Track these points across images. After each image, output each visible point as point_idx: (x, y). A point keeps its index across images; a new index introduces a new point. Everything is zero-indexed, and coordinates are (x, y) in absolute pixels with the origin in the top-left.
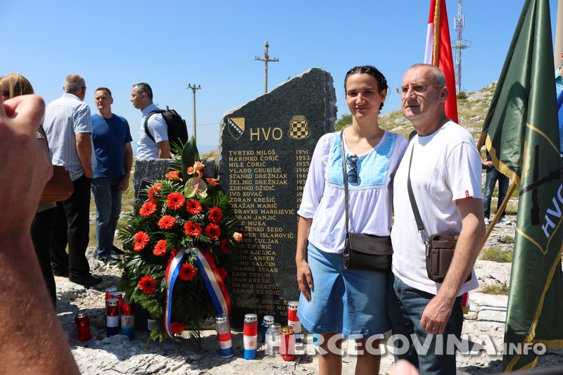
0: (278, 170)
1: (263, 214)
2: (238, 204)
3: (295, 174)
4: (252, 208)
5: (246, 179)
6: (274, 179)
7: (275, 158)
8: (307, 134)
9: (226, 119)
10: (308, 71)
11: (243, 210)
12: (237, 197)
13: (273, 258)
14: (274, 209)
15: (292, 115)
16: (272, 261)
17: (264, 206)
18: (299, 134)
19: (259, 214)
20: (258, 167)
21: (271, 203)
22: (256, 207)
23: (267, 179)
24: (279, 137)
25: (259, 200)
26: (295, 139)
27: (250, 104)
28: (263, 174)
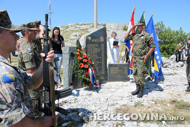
0: (98, 48)
3: (101, 49)
5: (91, 51)
9: (86, 37)
13: (97, 68)
14: (97, 57)
18: (102, 40)
19: (94, 58)
24: (98, 41)
25: (94, 55)
26: (101, 42)
27: (92, 34)
28: (95, 49)
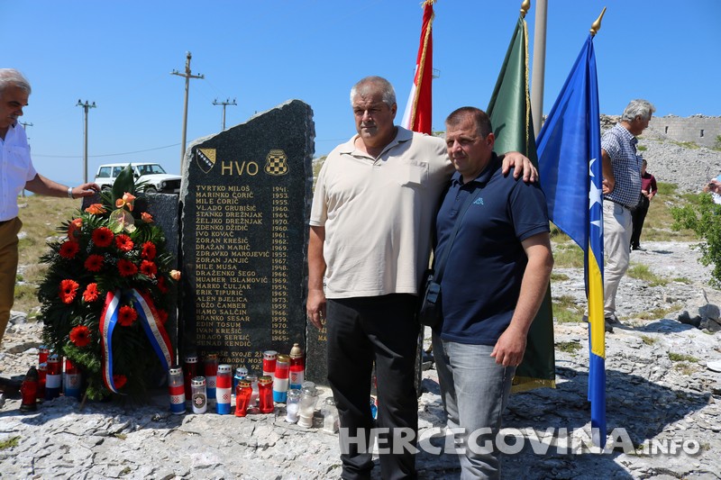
0: (252, 208)
1: (234, 257)
2: (205, 245)
3: (271, 212)
4: (222, 250)
5: (216, 218)
6: (247, 218)
7: (249, 195)
8: (285, 170)
9: (194, 150)
10: (288, 102)
11: (211, 251)
12: (205, 237)
13: (244, 306)
14: (246, 251)
15: (269, 149)
16: (244, 309)
17: (236, 247)
18: (277, 169)
19: (230, 256)
20: (229, 205)
21: (243, 245)
22: (226, 249)
23: (240, 218)
24: (255, 171)
25: (230, 241)
26: (271, 176)
27: (223, 135)
28: (235, 212)
